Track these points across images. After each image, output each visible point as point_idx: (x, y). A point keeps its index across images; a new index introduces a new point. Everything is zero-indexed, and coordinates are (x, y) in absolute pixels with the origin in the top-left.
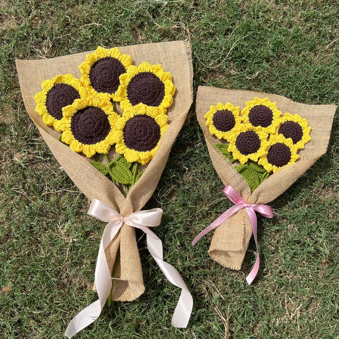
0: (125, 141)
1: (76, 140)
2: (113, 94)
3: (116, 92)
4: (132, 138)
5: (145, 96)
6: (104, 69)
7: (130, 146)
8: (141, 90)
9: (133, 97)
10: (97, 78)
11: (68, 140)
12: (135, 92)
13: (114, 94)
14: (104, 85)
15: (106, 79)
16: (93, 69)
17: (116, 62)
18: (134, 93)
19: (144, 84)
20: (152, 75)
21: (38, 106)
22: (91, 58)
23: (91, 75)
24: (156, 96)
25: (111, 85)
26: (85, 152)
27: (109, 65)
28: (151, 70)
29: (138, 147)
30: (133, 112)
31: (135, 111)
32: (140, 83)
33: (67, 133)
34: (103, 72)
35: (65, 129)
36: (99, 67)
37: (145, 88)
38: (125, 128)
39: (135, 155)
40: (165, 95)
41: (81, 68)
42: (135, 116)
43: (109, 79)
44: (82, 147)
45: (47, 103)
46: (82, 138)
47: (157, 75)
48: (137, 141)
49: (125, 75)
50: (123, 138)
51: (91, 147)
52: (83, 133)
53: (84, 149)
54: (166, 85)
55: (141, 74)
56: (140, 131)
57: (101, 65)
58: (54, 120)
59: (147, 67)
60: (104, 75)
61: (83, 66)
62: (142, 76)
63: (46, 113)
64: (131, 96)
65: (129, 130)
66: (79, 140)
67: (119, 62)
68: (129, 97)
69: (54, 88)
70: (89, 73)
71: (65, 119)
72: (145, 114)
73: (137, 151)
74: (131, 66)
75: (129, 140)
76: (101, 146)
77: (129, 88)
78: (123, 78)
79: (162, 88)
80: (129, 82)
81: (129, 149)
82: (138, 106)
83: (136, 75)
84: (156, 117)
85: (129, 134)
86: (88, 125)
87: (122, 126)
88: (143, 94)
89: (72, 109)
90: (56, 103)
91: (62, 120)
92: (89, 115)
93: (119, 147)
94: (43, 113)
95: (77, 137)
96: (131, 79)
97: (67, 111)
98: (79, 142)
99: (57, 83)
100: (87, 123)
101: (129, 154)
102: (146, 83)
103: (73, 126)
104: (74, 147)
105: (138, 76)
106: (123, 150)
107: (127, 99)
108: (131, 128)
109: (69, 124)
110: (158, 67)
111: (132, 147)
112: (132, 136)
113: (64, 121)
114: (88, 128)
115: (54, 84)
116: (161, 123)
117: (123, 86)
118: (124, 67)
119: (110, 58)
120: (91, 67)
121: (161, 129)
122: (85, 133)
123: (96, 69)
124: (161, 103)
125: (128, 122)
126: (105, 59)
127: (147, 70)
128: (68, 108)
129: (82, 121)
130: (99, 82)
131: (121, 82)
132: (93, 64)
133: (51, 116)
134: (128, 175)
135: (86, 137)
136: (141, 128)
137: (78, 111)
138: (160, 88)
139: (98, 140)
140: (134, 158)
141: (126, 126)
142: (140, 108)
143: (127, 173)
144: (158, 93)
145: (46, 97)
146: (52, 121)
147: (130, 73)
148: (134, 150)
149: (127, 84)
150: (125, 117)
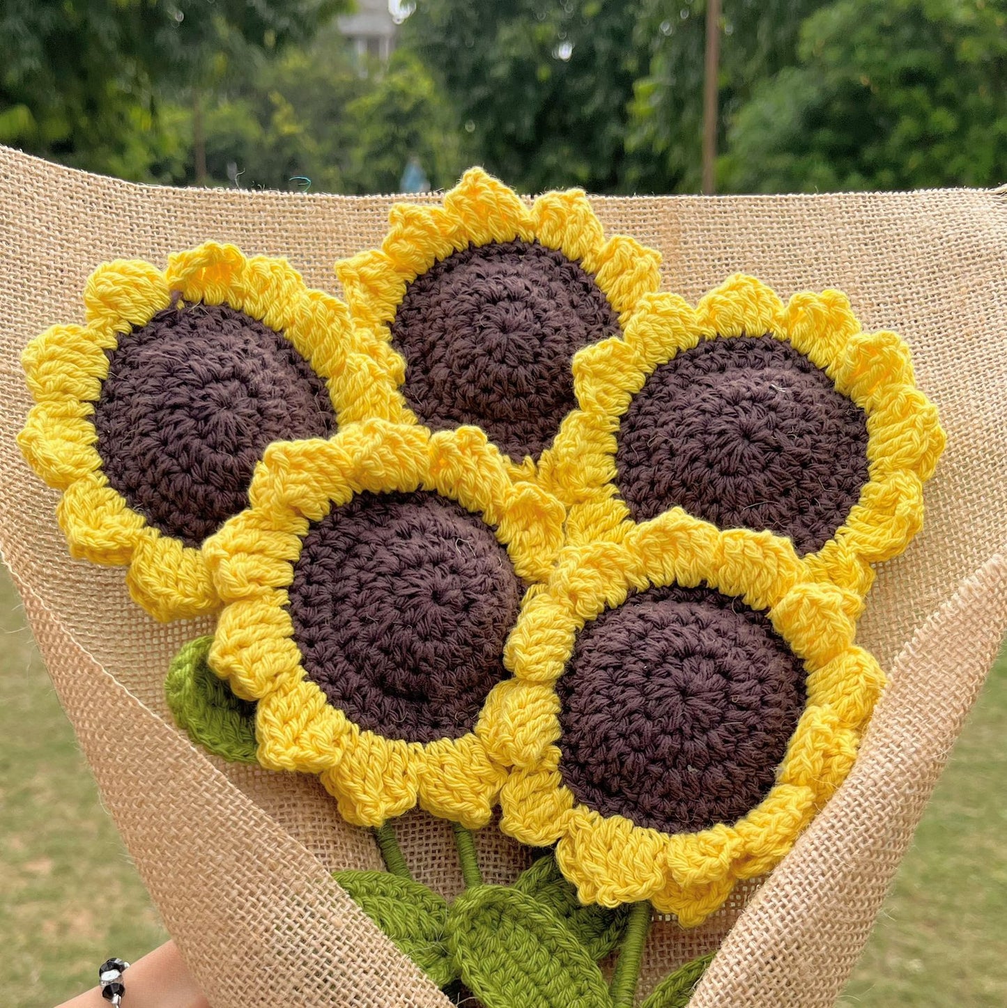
0: (564, 762)
1: (313, 687)
2: (529, 460)
3: (546, 453)
4: (621, 735)
5: (735, 474)
7: (597, 794)
8: (712, 438)
9: (652, 483)
10: (438, 352)
11: (260, 670)
12: (672, 453)
13: (536, 458)
14: (483, 398)
15: (502, 361)
16: (419, 300)
18: (661, 455)
19: (734, 401)
20: (787, 356)
21: (42, 415)
22: (424, 227)
23: (401, 329)
24: (808, 484)
25: (524, 407)
26: (355, 784)
27: (529, 284)
28: (778, 320)
29: (656, 800)
30: (622, 567)
31: (640, 562)
32: (706, 395)
33: (262, 621)
34: (488, 318)
35: (252, 587)
36: (465, 289)
37: (741, 425)
38: (570, 670)
39: (637, 860)
40: (866, 479)
41: (354, 273)
42: (634, 596)
43: (522, 362)
44: (345, 739)
45: (108, 406)
46: (355, 680)
47: (818, 354)
48: (653, 761)
49: (610, 349)
50: (557, 735)
51: (396, 756)
52: (373, 651)
53: (354, 762)
54: (875, 417)
55: (713, 349)
56: (678, 688)
57: (479, 276)
58: (139, 531)
59: (752, 305)
60: (495, 337)
61: (364, 269)
62: (723, 356)
63: (84, 477)
64: (637, 479)
65: (596, 683)
66: (329, 687)
67: (583, 279)
68: (629, 483)
69: (167, 319)
70: (390, 316)
71: (263, 525)
72: (704, 582)
73: (653, 831)
74: (649, 299)
75: (600, 755)
76: (462, 770)
77: (632, 427)
78: (601, 366)
79: (847, 434)
80: (636, 390)
81: (595, 814)
82: (662, 530)
83: (679, 350)
84: (779, 599)
85: (598, 710)
86: (416, 607)
87: (558, 657)
88: (725, 463)
89: (332, 468)
90: (179, 415)
91: (241, 525)
92: (433, 543)
93: (523, 800)
94: (70, 469)
95: (320, 663)
96: (648, 376)
97: (298, 467)
98: (331, 701)
99: (189, 294)
100: (413, 590)
101: (597, 854)
102: (748, 394)
103: (309, 583)
104: (294, 723)
105: (692, 356)
106: (551, 818)
107: (615, 496)
108: (616, 668)
109: (281, 560)
110: (831, 304)
111: (611, 804)
112: (623, 726)
113: (255, 534)
114: (414, 626)
115: (178, 293)
116: (811, 641)
117: (597, 412)
118: (610, 309)
119: (532, 250)
120: (407, 283)
121: (810, 680)
122: (386, 651)
123: (443, 296)
124: (841, 529)
125: (587, 630)
126: (500, 253)
127: (753, 320)
128: (306, 454)
129: (383, 569)
130: (451, 373)
131: (584, 389)
132: (423, 270)
133: (123, 501)
134: (581, 993)
135: (380, 682)
136: (687, 669)
137: (355, 494)
138: (838, 433)
139: (445, 720)
140: (629, 878)
141: (577, 655)
142: (669, 538)
143: (573, 978)
144: (820, 462)
145: (102, 366)
146: (128, 532)
147: (642, 334)
148: (630, 823)
149: (621, 403)
150: (573, 596)
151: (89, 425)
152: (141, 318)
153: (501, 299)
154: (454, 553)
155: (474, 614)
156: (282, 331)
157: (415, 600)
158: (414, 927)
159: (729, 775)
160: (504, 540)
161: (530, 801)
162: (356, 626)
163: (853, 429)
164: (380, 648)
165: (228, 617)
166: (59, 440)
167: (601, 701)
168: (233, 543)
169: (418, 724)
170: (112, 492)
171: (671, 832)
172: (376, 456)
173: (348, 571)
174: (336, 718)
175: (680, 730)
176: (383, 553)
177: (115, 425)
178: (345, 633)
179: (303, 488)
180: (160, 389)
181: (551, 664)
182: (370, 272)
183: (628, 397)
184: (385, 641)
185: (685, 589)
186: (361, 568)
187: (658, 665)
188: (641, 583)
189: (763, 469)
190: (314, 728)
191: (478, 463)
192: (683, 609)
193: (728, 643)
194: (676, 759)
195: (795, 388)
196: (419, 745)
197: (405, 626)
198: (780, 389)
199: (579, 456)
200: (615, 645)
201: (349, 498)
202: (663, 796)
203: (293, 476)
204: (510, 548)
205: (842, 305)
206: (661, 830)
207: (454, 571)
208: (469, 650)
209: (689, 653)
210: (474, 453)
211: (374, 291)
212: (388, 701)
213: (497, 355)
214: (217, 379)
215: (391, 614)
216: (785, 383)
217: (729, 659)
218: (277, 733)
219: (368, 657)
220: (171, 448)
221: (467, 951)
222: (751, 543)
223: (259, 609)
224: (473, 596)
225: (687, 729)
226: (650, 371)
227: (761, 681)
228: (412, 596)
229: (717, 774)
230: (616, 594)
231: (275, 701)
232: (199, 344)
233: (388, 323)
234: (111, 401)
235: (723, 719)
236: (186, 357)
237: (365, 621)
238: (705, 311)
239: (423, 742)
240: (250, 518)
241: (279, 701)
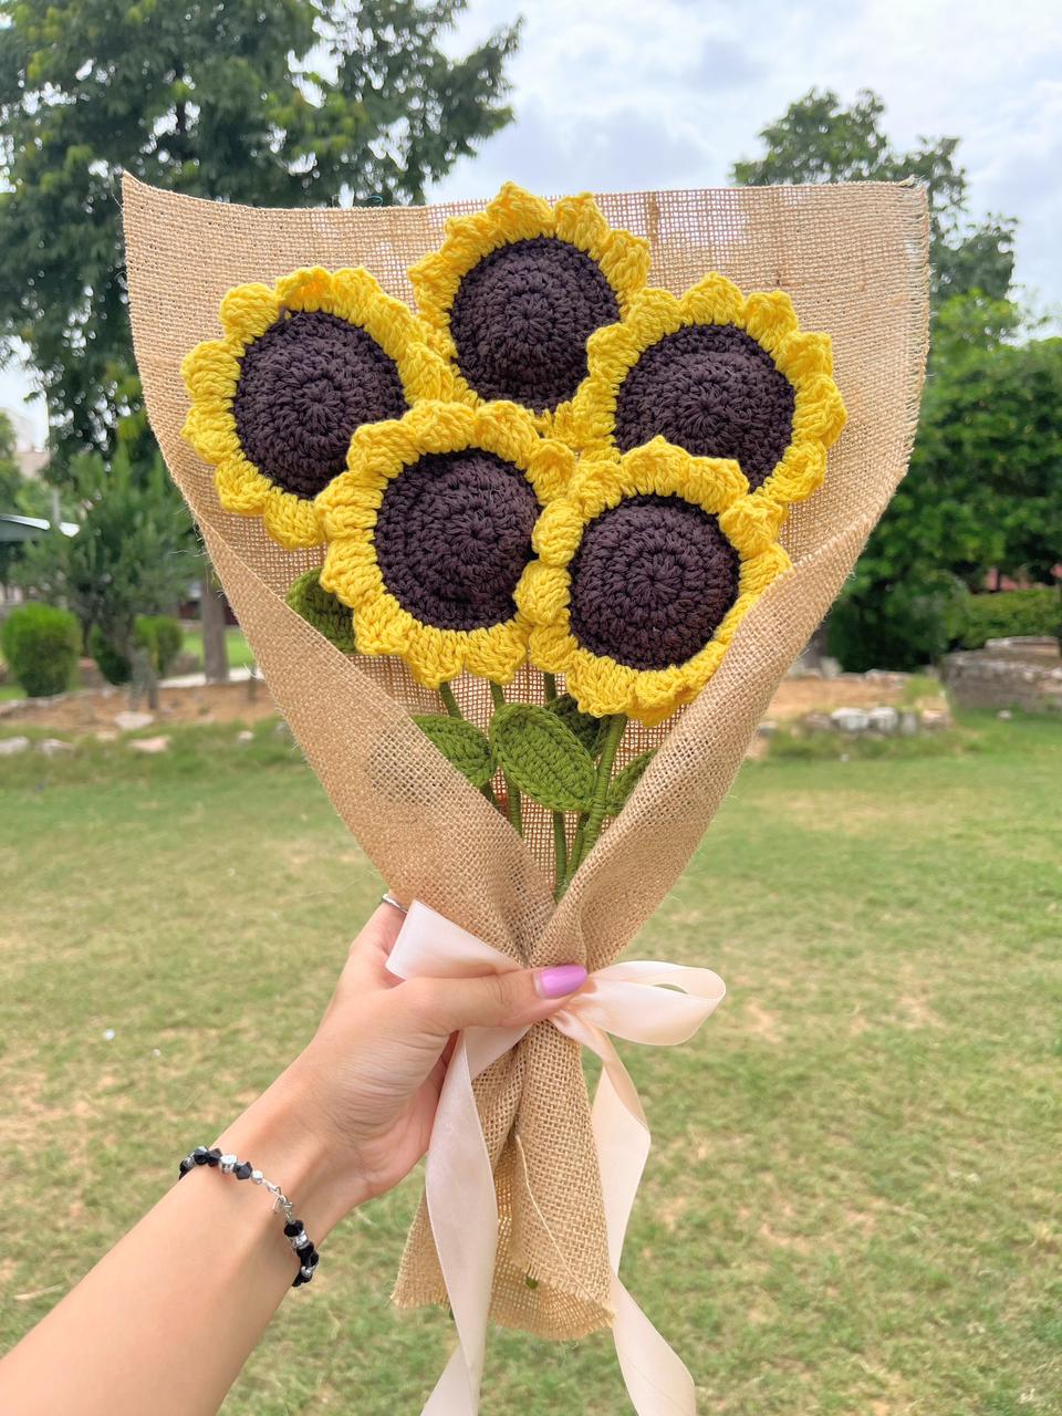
0: (572, 619)
1: (391, 598)
2: (547, 411)
3: (560, 406)
4: (609, 606)
6: (519, 294)
7: (593, 642)
8: (681, 410)
10: (482, 332)
11: (353, 590)
12: (654, 418)
13: (553, 412)
14: (513, 368)
15: (525, 341)
16: (471, 290)
17: (577, 264)
18: (646, 418)
19: (699, 382)
20: (743, 342)
21: (196, 413)
22: (469, 236)
23: (457, 314)
24: (747, 445)
25: (543, 373)
26: (420, 663)
27: (546, 277)
28: (739, 314)
29: (631, 649)
30: (618, 481)
31: (630, 477)
32: (679, 375)
33: (355, 554)
34: (515, 308)
35: (348, 531)
36: (500, 284)
37: (702, 402)
38: (578, 554)
39: (616, 688)
40: (789, 442)
41: (420, 276)
42: (626, 502)
43: (540, 341)
44: (412, 634)
45: (242, 400)
46: (419, 591)
47: (765, 342)
48: (630, 624)
49: (615, 332)
50: (568, 601)
51: (448, 642)
52: (431, 573)
53: (419, 648)
54: (800, 395)
55: (690, 333)
56: (648, 576)
57: (510, 272)
58: (267, 493)
59: (720, 300)
60: (519, 323)
61: (428, 272)
62: (696, 340)
63: (228, 458)
64: (629, 433)
65: (594, 569)
66: (402, 598)
67: (589, 266)
68: (624, 436)
69: (278, 329)
70: (449, 305)
71: (357, 483)
72: (674, 493)
73: (628, 668)
74: (646, 294)
75: (595, 618)
76: (493, 650)
77: (628, 393)
78: (607, 347)
79: (780, 406)
80: (632, 365)
81: (591, 654)
82: (646, 456)
83: (665, 335)
84: (726, 508)
85: (594, 589)
86: (460, 542)
87: (569, 548)
88: (689, 429)
89: (402, 441)
90: (286, 411)
91: (341, 483)
92: (474, 494)
93: (544, 644)
94: (217, 454)
95: (395, 580)
96: (642, 354)
97: (378, 443)
98: (403, 606)
99: (293, 307)
100: (458, 530)
101: (590, 681)
102: (709, 377)
103: (389, 523)
104: (377, 625)
105: (674, 338)
106: (563, 656)
107: (613, 445)
108: (608, 559)
109: (367, 509)
110: (777, 303)
111: (602, 649)
112: (610, 601)
113: (350, 491)
114: (458, 555)
115: (284, 308)
116: (744, 542)
117: (601, 383)
118: (610, 289)
119: (552, 245)
120: (461, 277)
121: (742, 567)
122: (439, 572)
123: (485, 289)
124: (768, 479)
125: (591, 526)
126: (529, 248)
127: (721, 314)
128: (385, 434)
129: (438, 515)
130: (490, 350)
131: (594, 364)
132: (473, 266)
133: (257, 469)
134: (577, 769)
135: (436, 593)
136: (655, 563)
137: (421, 456)
138: (773, 406)
139: (483, 615)
140: (610, 700)
141: (583, 544)
142: (650, 463)
143: (572, 759)
144: (757, 429)
145: (235, 371)
146: (258, 496)
147: (639, 323)
148: (614, 662)
149: (620, 374)
150: (582, 502)
151: (230, 416)
152: (259, 332)
153: (524, 292)
154: (488, 501)
155: (502, 544)
156: (362, 327)
157: (460, 538)
158: (459, 751)
159: (680, 634)
160: (530, 481)
161: (548, 645)
162: (419, 554)
163: (783, 402)
164: (436, 571)
165: (332, 552)
166: (209, 432)
167: (597, 582)
168: (334, 500)
169: (464, 619)
170: (248, 464)
171: (641, 669)
172: (433, 432)
173: (416, 514)
174: (406, 619)
175: (649, 605)
176: (438, 500)
177: (248, 415)
178: (412, 560)
179: (382, 459)
180: (273, 391)
181: (564, 553)
182: (433, 273)
183: (627, 370)
184: (438, 566)
185: (662, 498)
186: (424, 512)
187: (636, 559)
188: (630, 493)
189: (715, 435)
190: (390, 627)
191: (510, 429)
192: (656, 516)
193: (686, 542)
194: (644, 624)
195: (743, 373)
196: (464, 633)
197: (453, 555)
198: (733, 374)
199: (588, 417)
200: (608, 543)
201: (417, 460)
202: (636, 646)
203: (375, 451)
204: (535, 487)
205: (786, 305)
206: (633, 667)
207: (488, 514)
208: (498, 569)
209: (658, 551)
210: (507, 421)
211: (435, 287)
212: (442, 605)
213: (522, 336)
214: (311, 380)
215: (442, 547)
216: (737, 369)
217: (685, 555)
218: (366, 633)
219: (428, 576)
220: (282, 434)
221: (501, 746)
222: (707, 469)
223: (353, 546)
224: (501, 532)
225: (653, 605)
226: (643, 350)
227: (706, 570)
228: (457, 535)
229: (671, 634)
230: (613, 500)
231: (364, 609)
232: (299, 351)
233: (449, 311)
234: (244, 396)
235: (678, 597)
236: (289, 365)
237: (426, 552)
238: (686, 303)
239: (467, 631)
240: (347, 478)
241: (367, 610)
